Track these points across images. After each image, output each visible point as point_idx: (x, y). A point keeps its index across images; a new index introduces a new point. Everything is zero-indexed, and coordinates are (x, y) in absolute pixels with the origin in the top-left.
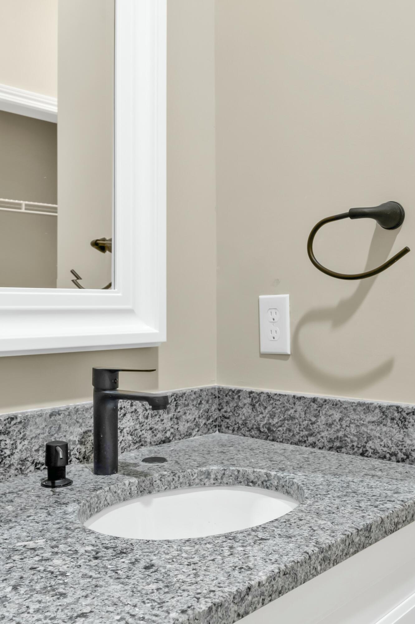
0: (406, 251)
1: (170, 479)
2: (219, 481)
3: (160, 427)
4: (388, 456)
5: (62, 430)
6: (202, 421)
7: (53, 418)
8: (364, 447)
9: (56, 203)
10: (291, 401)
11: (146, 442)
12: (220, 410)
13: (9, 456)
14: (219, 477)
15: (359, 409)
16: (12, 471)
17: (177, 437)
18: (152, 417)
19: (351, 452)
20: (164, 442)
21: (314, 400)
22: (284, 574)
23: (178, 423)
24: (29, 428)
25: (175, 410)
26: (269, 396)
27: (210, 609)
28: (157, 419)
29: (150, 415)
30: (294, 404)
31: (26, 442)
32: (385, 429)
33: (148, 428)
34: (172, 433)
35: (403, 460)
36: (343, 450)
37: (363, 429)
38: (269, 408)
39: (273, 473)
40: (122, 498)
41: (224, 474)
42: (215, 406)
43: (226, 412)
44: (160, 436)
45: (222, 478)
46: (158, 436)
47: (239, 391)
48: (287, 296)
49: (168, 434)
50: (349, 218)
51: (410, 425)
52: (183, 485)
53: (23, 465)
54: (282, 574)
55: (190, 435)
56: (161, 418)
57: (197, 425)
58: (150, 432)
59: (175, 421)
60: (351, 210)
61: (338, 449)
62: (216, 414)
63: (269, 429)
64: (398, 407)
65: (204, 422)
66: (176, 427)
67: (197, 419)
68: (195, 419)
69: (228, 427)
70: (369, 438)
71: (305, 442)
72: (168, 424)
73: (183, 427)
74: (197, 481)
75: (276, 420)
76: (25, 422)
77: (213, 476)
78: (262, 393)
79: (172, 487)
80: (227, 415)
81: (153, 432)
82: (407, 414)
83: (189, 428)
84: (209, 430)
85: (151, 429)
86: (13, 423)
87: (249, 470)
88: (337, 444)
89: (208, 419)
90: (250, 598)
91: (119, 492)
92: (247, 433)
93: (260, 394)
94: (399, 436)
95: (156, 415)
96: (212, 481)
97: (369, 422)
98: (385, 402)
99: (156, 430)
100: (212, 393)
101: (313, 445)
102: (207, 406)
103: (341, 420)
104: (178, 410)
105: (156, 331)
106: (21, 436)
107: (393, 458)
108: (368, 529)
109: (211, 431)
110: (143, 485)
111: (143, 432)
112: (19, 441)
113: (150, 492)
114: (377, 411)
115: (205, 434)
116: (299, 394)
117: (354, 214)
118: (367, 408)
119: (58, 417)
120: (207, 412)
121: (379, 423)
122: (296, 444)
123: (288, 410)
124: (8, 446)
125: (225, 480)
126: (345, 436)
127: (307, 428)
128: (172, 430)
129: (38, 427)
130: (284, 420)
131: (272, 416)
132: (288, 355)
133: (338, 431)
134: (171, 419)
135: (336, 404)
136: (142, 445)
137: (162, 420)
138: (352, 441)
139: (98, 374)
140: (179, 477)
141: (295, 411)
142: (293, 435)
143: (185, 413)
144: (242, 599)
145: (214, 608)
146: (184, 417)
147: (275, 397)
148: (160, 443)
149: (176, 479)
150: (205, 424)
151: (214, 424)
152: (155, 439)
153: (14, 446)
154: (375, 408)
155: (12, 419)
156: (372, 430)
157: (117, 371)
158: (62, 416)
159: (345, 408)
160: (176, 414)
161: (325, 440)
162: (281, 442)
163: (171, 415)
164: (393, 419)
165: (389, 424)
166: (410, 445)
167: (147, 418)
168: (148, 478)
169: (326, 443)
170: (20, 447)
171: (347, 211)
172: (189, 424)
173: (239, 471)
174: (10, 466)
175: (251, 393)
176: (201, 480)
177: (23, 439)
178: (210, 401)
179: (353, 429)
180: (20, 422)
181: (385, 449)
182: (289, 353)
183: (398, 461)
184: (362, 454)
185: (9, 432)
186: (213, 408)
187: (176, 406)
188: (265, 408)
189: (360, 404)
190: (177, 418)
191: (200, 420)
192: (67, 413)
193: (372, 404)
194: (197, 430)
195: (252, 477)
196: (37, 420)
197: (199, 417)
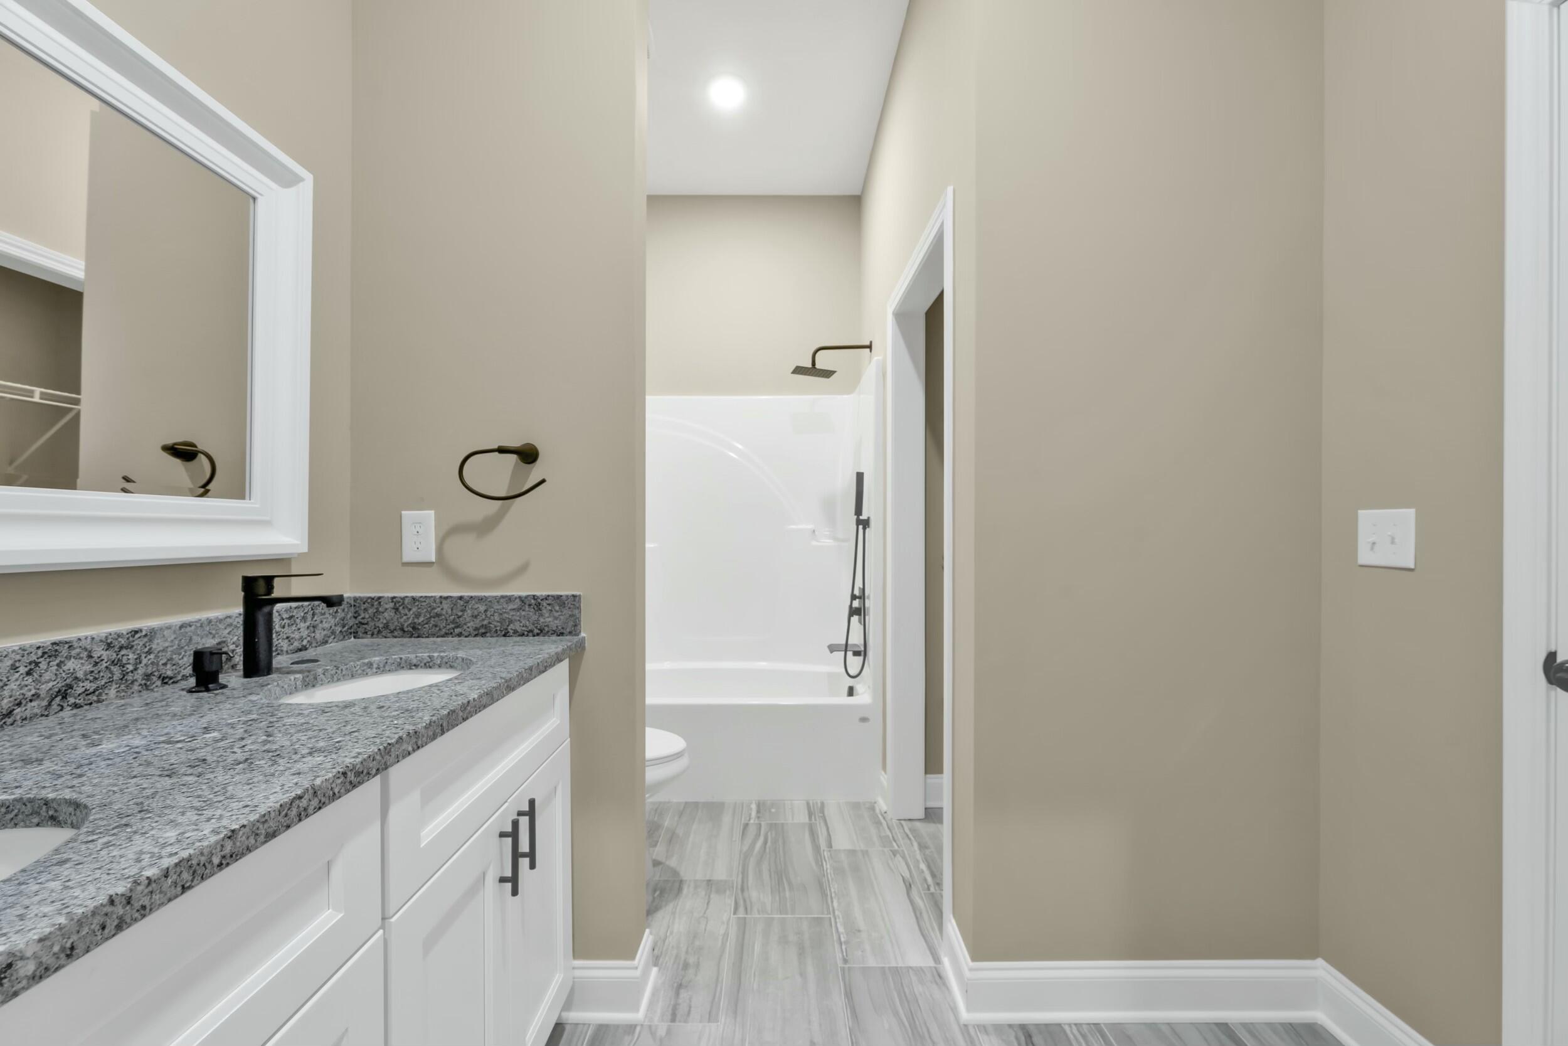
0: (543, 481)
1: (334, 671)
2: (382, 669)
3: (296, 635)
4: (526, 633)
5: (193, 641)
6: (338, 629)
7: (183, 630)
8: (506, 629)
9: (79, 393)
10: (438, 601)
11: (282, 651)
12: (356, 618)
13: (132, 672)
14: (382, 666)
15: (502, 600)
16: (136, 687)
17: (314, 645)
18: (289, 626)
19: (495, 635)
20: (300, 650)
21: (461, 598)
22: (487, 694)
23: (314, 632)
24: (156, 641)
25: (312, 619)
26: (414, 599)
28: (294, 628)
29: (287, 625)
30: (441, 603)
31: (152, 656)
32: (523, 613)
33: (285, 637)
34: (308, 641)
35: (538, 634)
36: (488, 635)
37: (506, 615)
38: (414, 609)
39: (436, 655)
40: (288, 693)
41: (386, 663)
42: (350, 615)
43: (363, 618)
44: (296, 644)
45: (384, 666)
46: (295, 644)
47: (380, 598)
48: (432, 512)
49: (305, 643)
50: (497, 453)
51: (543, 608)
52: (346, 677)
53: (148, 680)
54: (485, 694)
55: (326, 642)
56: (298, 626)
57: (333, 633)
58: (286, 641)
59: (312, 628)
60: (499, 447)
61: (483, 635)
62: (351, 622)
63: (414, 628)
64: (534, 596)
65: (339, 630)
66: (313, 635)
67: (333, 627)
68: (331, 627)
69: (366, 633)
70: (511, 622)
71: (451, 633)
72: (305, 633)
73: (319, 635)
74: (360, 672)
75: (421, 619)
76: (151, 634)
77: (375, 666)
78: (407, 597)
79: (335, 679)
80: (365, 621)
81: (289, 641)
82: (542, 600)
83: (325, 635)
84: (344, 637)
85: (287, 638)
86: (137, 636)
87: (412, 656)
88: (483, 630)
89: (344, 627)
90: (469, 708)
91: (286, 686)
92: (389, 635)
93: (404, 599)
94: (535, 617)
95: (292, 624)
96: (375, 670)
97: (511, 610)
98: (524, 594)
99: (292, 638)
100: (348, 603)
101: (460, 635)
102: (343, 615)
103: (486, 611)
104: (315, 619)
105: (298, 542)
106: (146, 650)
107: (530, 634)
108: (531, 669)
109: (346, 638)
110: (307, 680)
111: (280, 641)
112: (143, 655)
113: (314, 686)
114: (518, 600)
115: (341, 640)
116: (445, 594)
117: (502, 450)
118: (509, 599)
119: (189, 629)
120: (343, 620)
121: (519, 609)
122: (443, 636)
123: (435, 609)
124: (131, 661)
125: (387, 668)
126: (490, 623)
127: (453, 622)
128: (309, 638)
129: (166, 640)
130: (431, 617)
131: (418, 616)
132: (433, 563)
133: (483, 620)
134: (308, 628)
135: (481, 599)
136: (278, 654)
137: (299, 629)
138: (495, 627)
139: (249, 583)
140: (342, 670)
141: (442, 609)
142: (440, 629)
143: (322, 622)
144: (465, 709)
146: (320, 625)
147: (421, 599)
148: (296, 652)
149: (339, 672)
150: (341, 631)
151: (350, 631)
152: (291, 647)
153: (138, 660)
154: (516, 598)
155: (136, 632)
156: (513, 615)
157: (273, 577)
158: (193, 627)
159: (490, 601)
160: (312, 622)
161: (471, 629)
162: (428, 637)
163: (308, 624)
164: (530, 605)
165: (527, 609)
166: (543, 622)
167: (284, 627)
168: (312, 673)
169: (472, 631)
170: (144, 661)
171: (496, 447)
172: (325, 632)
173: (401, 659)
174: (133, 682)
175: (394, 597)
176: (363, 671)
177: (149, 652)
178: (346, 610)
179: (497, 617)
180: (146, 635)
181: (524, 629)
182: (434, 560)
183: (534, 636)
184: (505, 635)
185: (132, 646)
186: (349, 616)
187: (313, 615)
188: (410, 610)
189: (502, 597)
190: (313, 627)
191: (336, 628)
192: (199, 625)
193: (513, 595)
194: (333, 637)
195: (415, 661)
196: (165, 633)
197: (335, 625)
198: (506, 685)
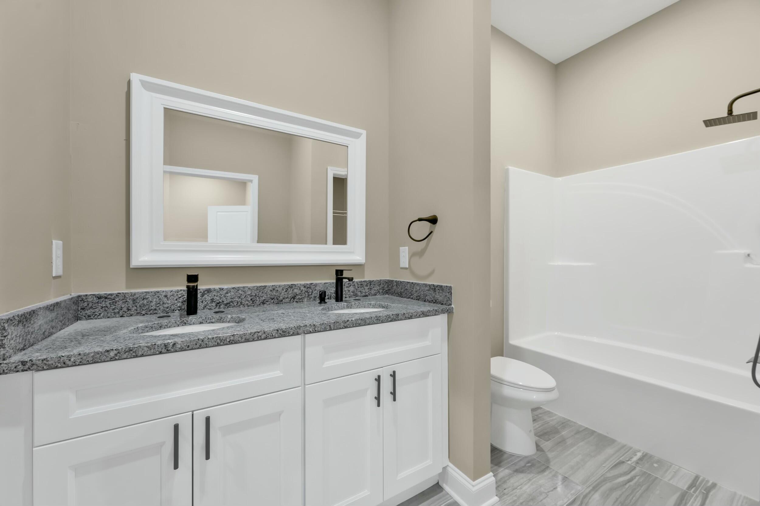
1: (358, 304)
2: (374, 306)
3: (364, 291)
4: (431, 301)
5: (328, 289)
6: (381, 291)
7: (325, 285)
8: (425, 298)
10: (407, 283)
11: (358, 295)
12: (388, 287)
13: (311, 295)
14: (374, 305)
15: (424, 286)
16: (312, 299)
17: (371, 295)
18: (361, 287)
19: (422, 300)
20: (365, 296)
21: (412, 283)
22: (361, 320)
23: (371, 290)
24: (317, 287)
25: (370, 286)
26: (401, 282)
27: (335, 322)
28: (363, 288)
29: (360, 287)
30: (407, 284)
31: (316, 291)
32: (430, 292)
33: (359, 291)
34: (368, 294)
35: (435, 303)
36: (420, 300)
37: (425, 292)
38: (401, 286)
39: (389, 304)
40: (341, 308)
41: (376, 304)
42: (386, 286)
43: (390, 288)
44: (364, 294)
45: (375, 306)
46: (363, 294)
47: (393, 281)
48: (407, 248)
49: (367, 294)
50: (418, 222)
51: (436, 291)
52: (362, 307)
53: (315, 298)
54: (360, 320)
55: (376, 295)
56: (364, 288)
57: (379, 292)
58: (360, 292)
59: (370, 290)
60: (419, 219)
61: (418, 300)
62: (387, 289)
63: (401, 293)
64: (433, 285)
65: (382, 291)
66: (370, 291)
67: (379, 290)
68: (378, 290)
69: (390, 293)
70: (426, 296)
71: (410, 297)
72: (367, 291)
73: (373, 292)
74: (367, 306)
75: (403, 290)
76: (316, 285)
77: (372, 305)
78: (399, 281)
79: (359, 307)
80: (390, 289)
81: (361, 292)
82: (436, 287)
83: (375, 292)
84: (384, 294)
85: (360, 291)
86: (312, 285)
87: (383, 303)
88: (418, 298)
89: (383, 290)
90: (348, 323)
91: (340, 306)
92: (395, 295)
93: (398, 281)
94: (434, 295)
95: (362, 287)
96: (372, 306)
97: (426, 290)
98: (430, 283)
99: (362, 292)
100: (385, 281)
101: (412, 298)
102: (383, 286)
103: (419, 290)
104: (371, 286)
105: (361, 259)
106: (315, 289)
107: (432, 302)
108: (398, 315)
109: (385, 294)
110: (349, 305)
111: (357, 292)
112: (314, 291)
113: (351, 308)
114: (428, 286)
115: (382, 295)
116: (408, 281)
118: (426, 285)
119: (327, 285)
120: (383, 288)
121: (428, 290)
122: (408, 298)
123: (406, 287)
124: (310, 292)
125: (376, 306)
126: (420, 295)
127: (411, 293)
128: (369, 293)
129: (320, 287)
130: (405, 290)
131: (402, 289)
132: (407, 268)
133: (418, 293)
134: (368, 289)
135: (418, 284)
136: (357, 296)
137: (365, 289)
138: (422, 297)
139: (337, 271)
140: (361, 304)
141: (408, 287)
142: (407, 295)
143: (374, 287)
144: (346, 323)
145: (336, 322)
146: (373, 288)
147: (402, 282)
148: (364, 297)
149: (360, 305)
150: (382, 292)
151: (386, 292)
152: (362, 295)
153: (312, 292)
154: (428, 285)
155: (312, 284)
156: (427, 293)
157: (343, 270)
158: (328, 284)
159: (420, 286)
160: (370, 287)
161: (415, 297)
162: (404, 298)
163: (368, 288)
164: (432, 289)
165: (431, 291)
166: (436, 297)
167: (359, 288)
168: (351, 303)
169: (416, 298)
170: (314, 292)
171: (417, 219)
172: (375, 291)
173: (380, 304)
174: (311, 298)
175: (396, 281)
176: (368, 306)
177: (315, 290)
178: (384, 284)
179: (422, 293)
180: (314, 285)
181: (430, 299)
182: (407, 267)
183: (433, 303)
184: (424, 301)
185: (311, 288)
186: (385, 287)
187: (370, 284)
188: (400, 286)
189: (424, 284)
190: (371, 289)
191: (380, 290)
192: (330, 284)
193: (427, 284)
194: (379, 293)
195: (384, 305)
196: (320, 285)
197: (380, 289)
198: (376, 318)
